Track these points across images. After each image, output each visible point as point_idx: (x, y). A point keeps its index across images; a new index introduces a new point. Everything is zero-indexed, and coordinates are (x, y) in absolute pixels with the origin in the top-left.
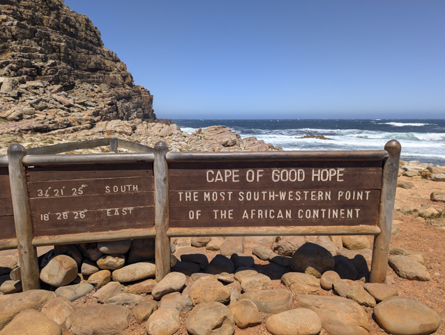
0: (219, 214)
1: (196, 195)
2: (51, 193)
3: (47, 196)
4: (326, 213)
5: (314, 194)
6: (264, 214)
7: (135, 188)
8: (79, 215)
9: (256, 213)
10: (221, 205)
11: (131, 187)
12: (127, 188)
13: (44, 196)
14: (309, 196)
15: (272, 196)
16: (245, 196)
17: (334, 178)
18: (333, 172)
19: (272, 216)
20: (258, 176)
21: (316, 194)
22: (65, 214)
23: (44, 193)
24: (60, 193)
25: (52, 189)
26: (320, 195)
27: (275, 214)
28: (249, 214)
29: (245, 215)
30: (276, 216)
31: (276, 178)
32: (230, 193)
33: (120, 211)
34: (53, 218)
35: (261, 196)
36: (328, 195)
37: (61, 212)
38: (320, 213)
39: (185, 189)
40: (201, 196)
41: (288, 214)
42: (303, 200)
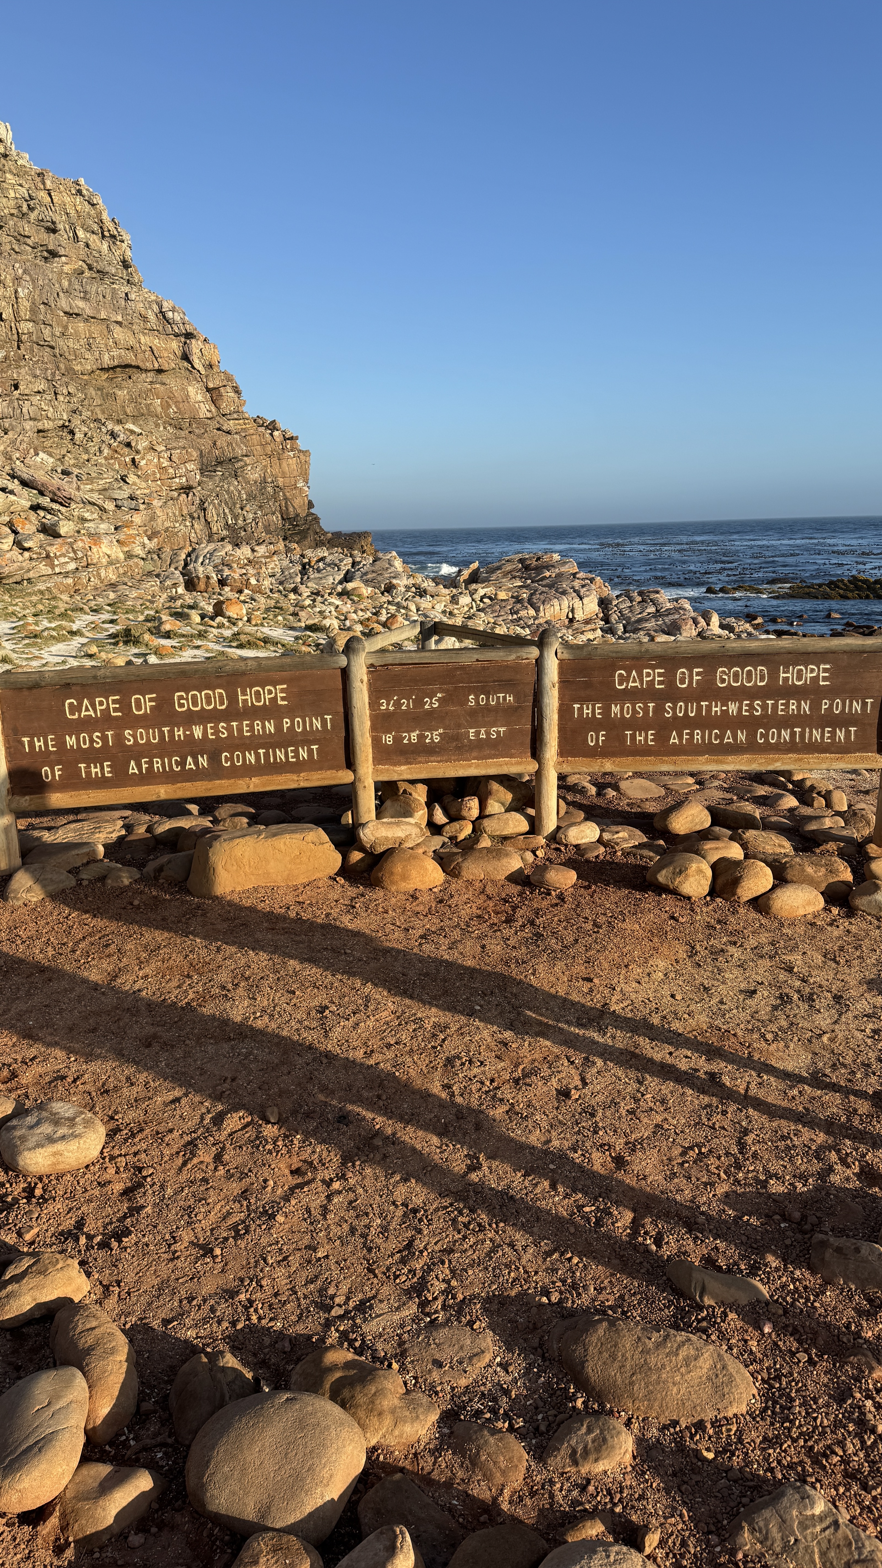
0: (633, 737)
1: (599, 708)
2: (398, 704)
3: (391, 708)
4: (802, 735)
5: (782, 704)
6: (703, 737)
7: (510, 698)
8: (432, 737)
9: (691, 735)
10: (636, 724)
11: (504, 698)
12: (498, 698)
13: (387, 709)
14: (774, 706)
15: (716, 709)
16: (674, 709)
17: (815, 680)
18: (812, 671)
19: (716, 740)
20: (696, 678)
21: (787, 705)
22: (414, 736)
23: (388, 704)
24: (408, 704)
25: (399, 700)
26: (793, 707)
27: (721, 737)
28: (680, 737)
29: (674, 740)
30: (722, 740)
31: (723, 681)
32: (651, 705)
33: (488, 733)
34: (398, 740)
35: (699, 708)
36: (806, 707)
37: (409, 732)
38: (793, 734)
39: (582, 700)
40: (606, 710)
41: (742, 736)
42: (764, 715)
